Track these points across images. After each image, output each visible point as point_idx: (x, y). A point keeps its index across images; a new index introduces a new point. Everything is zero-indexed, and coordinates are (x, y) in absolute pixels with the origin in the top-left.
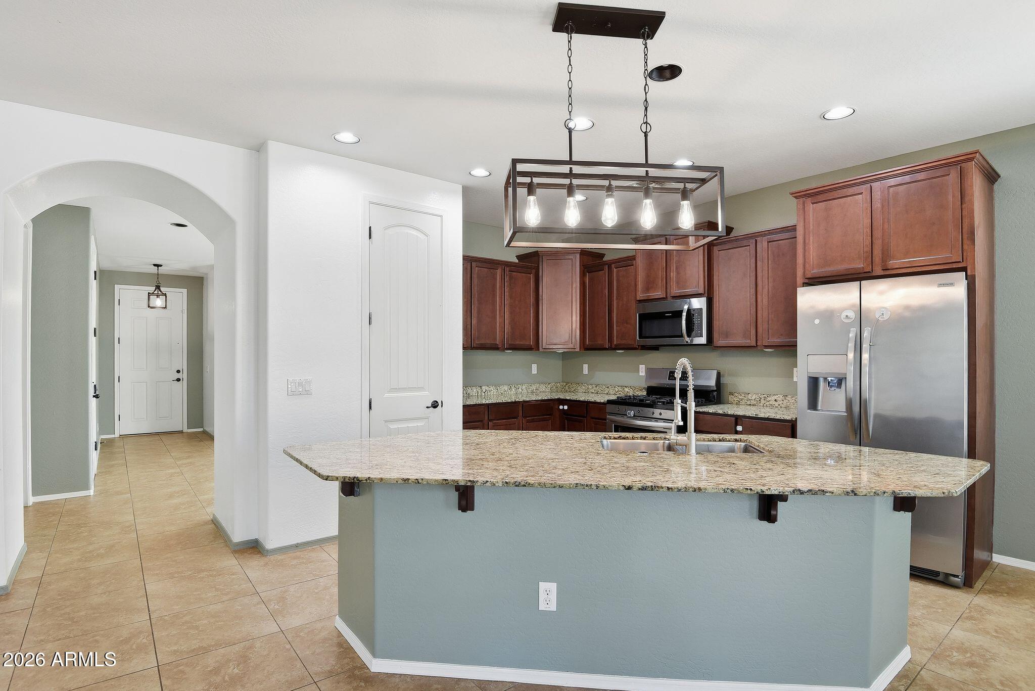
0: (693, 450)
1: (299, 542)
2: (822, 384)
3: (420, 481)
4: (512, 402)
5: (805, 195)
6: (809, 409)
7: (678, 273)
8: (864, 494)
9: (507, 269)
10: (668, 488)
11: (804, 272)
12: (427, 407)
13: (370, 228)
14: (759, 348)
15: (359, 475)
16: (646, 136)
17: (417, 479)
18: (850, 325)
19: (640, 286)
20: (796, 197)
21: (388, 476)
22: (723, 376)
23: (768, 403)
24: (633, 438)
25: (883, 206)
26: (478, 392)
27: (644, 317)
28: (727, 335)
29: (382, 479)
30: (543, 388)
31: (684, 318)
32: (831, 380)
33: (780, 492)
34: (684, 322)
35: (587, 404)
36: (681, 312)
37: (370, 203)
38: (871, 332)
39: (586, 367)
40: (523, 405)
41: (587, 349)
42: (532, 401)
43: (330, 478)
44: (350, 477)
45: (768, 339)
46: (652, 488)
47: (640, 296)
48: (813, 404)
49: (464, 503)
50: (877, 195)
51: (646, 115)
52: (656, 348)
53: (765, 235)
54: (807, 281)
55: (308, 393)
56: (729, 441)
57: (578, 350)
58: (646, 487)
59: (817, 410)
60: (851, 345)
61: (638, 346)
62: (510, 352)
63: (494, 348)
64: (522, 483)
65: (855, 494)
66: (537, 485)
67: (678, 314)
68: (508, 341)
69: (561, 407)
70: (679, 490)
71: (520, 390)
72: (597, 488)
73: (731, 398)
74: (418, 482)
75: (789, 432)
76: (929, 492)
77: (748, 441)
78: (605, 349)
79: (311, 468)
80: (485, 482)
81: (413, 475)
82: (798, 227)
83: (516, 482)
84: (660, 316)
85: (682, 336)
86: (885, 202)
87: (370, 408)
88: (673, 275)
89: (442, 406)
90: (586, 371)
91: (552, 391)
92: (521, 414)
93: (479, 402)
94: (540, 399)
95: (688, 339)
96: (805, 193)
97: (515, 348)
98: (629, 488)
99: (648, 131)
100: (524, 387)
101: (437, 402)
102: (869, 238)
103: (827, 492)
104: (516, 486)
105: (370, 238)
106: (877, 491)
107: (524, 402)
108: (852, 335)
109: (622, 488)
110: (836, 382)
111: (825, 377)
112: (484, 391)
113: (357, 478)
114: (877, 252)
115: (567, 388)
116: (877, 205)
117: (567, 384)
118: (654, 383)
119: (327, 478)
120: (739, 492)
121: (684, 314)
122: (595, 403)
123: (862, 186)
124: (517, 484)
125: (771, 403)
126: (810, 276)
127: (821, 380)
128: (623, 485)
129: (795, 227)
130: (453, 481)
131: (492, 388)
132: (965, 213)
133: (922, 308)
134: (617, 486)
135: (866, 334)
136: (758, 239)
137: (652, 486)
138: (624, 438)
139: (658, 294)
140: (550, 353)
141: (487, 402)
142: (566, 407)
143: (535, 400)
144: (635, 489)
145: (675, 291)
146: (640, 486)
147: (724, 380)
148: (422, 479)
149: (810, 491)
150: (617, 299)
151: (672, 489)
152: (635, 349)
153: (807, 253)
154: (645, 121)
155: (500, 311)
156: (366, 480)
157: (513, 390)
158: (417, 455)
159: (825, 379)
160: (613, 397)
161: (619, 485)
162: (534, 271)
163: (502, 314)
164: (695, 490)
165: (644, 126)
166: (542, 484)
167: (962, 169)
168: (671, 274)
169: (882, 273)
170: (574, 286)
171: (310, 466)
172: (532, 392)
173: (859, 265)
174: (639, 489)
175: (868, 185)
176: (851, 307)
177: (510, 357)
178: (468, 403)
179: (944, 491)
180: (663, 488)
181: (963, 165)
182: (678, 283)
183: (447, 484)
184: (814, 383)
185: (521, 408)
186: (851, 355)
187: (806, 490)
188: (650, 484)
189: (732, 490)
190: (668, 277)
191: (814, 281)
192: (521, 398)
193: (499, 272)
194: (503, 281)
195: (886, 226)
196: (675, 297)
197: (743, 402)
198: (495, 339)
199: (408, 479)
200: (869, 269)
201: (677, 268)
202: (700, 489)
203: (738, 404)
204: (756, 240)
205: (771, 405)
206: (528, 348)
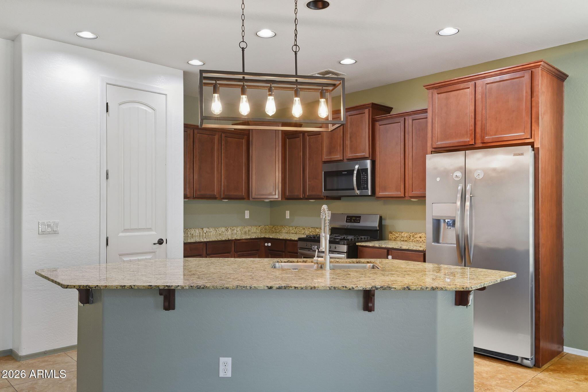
0: (328, 267)
1: (48, 349)
2: (442, 224)
3: (133, 287)
4: (226, 241)
5: (433, 87)
6: (434, 242)
7: (351, 141)
8: (414, 289)
9: (223, 135)
10: (295, 288)
11: (432, 145)
12: (154, 244)
13: (107, 104)
14: (406, 198)
15: (90, 284)
16: (296, 54)
17: (130, 286)
18: (459, 182)
19: (325, 150)
20: (427, 89)
21: (110, 284)
22: (385, 219)
23: (415, 240)
24: (297, 262)
25: (482, 97)
26: (200, 233)
27: (328, 174)
28: (385, 189)
29: (106, 286)
30: (254, 229)
31: (355, 175)
32: (448, 221)
33: (363, 288)
34: (355, 178)
35: (286, 240)
36: (353, 170)
37: (107, 84)
38: (472, 186)
39: (288, 213)
40: (235, 242)
41: (288, 199)
42: (242, 239)
43: (69, 287)
44: (83, 286)
45: (412, 192)
46: (285, 288)
47: (325, 158)
48: (437, 238)
49: (167, 304)
50: (479, 90)
51: (296, 40)
52: (338, 198)
53: (410, 115)
54: (433, 150)
55: (55, 233)
56: (363, 263)
57: (280, 199)
58: (282, 286)
59: (439, 243)
60: (459, 195)
61: (324, 196)
62: (226, 201)
63: (213, 198)
64: (202, 287)
65: (409, 289)
66: (211, 287)
67: (351, 172)
68: (224, 193)
69: (266, 244)
70: (302, 288)
71: (235, 231)
72: (250, 289)
73: (390, 236)
74: (132, 288)
75: (422, 259)
76: (454, 288)
77: (375, 263)
78: (301, 199)
79: (56, 281)
80: (177, 286)
81: (128, 283)
82: (428, 110)
83: (198, 286)
84: (338, 174)
85: (353, 189)
86: (484, 95)
87: (107, 244)
88: (348, 142)
89: (166, 243)
90: (288, 216)
91: (261, 232)
92: (234, 250)
93: (198, 240)
94: (249, 237)
95: (358, 192)
96: (433, 86)
97: (230, 198)
98: (271, 288)
99: (297, 51)
100: (238, 229)
101: (162, 240)
102: (473, 120)
103: (392, 288)
104: (198, 288)
105: (107, 111)
106: (423, 287)
107: (236, 240)
108: (460, 188)
109: (266, 288)
110: (451, 222)
111: (444, 219)
112: (205, 232)
113: (89, 286)
114: (478, 130)
115: (273, 230)
116: (479, 96)
117: (273, 227)
118: (337, 225)
119: (67, 287)
120: (339, 289)
121: (355, 172)
122: (291, 240)
123: (469, 83)
124: (198, 287)
125: (417, 239)
126: (435, 146)
127: (442, 221)
128: (267, 286)
129: (426, 110)
130: (156, 286)
131: (211, 230)
132: (534, 104)
133: (504, 171)
134: (263, 287)
135: (468, 187)
136: (406, 118)
137: (285, 286)
138: (291, 262)
139: (338, 156)
140: (260, 201)
141: (205, 240)
142: (270, 244)
143: (245, 239)
144: (274, 288)
145: (349, 155)
146: (277, 286)
147: (385, 222)
148: (134, 286)
149: (382, 287)
150: (309, 159)
151: (297, 287)
152: (322, 199)
153: (434, 130)
154: (295, 44)
155: (218, 168)
156: (95, 287)
157: (230, 231)
158: (135, 273)
159: (444, 220)
160: (304, 236)
161: (264, 286)
162: (246, 137)
163: (220, 171)
164: (311, 288)
165: (294, 47)
166: (215, 287)
167: (533, 73)
168: (347, 142)
169: (481, 145)
170: (277, 149)
171: (55, 280)
172: (245, 233)
173: (468, 139)
174: (277, 288)
175: (473, 82)
176: (459, 169)
177: (225, 204)
178: (189, 241)
179: (464, 287)
180: (291, 287)
181: (533, 70)
182: (351, 149)
183: (151, 288)
184: (437, 223)
185: (233, 245)
186: (459, 203)
187: (379, 287)
188: (283, 285)
189: (335, 288)
190: (344, 144)
191: (438, 150)
192: (235, 237)
193: (216, 137)
194: (220, 144)
195: (484, 112)
196: (350, 160)
197: (398, 239)
198: (214, 190)
199: (125, 286)
200: (472, 142)
201: (350, 138)
202: (315, 287)
203: (395, 240)
204: (405, 118)
205: (417, 240)
206: (242, 198)
